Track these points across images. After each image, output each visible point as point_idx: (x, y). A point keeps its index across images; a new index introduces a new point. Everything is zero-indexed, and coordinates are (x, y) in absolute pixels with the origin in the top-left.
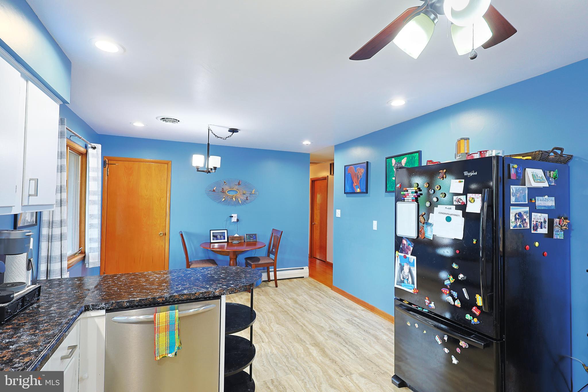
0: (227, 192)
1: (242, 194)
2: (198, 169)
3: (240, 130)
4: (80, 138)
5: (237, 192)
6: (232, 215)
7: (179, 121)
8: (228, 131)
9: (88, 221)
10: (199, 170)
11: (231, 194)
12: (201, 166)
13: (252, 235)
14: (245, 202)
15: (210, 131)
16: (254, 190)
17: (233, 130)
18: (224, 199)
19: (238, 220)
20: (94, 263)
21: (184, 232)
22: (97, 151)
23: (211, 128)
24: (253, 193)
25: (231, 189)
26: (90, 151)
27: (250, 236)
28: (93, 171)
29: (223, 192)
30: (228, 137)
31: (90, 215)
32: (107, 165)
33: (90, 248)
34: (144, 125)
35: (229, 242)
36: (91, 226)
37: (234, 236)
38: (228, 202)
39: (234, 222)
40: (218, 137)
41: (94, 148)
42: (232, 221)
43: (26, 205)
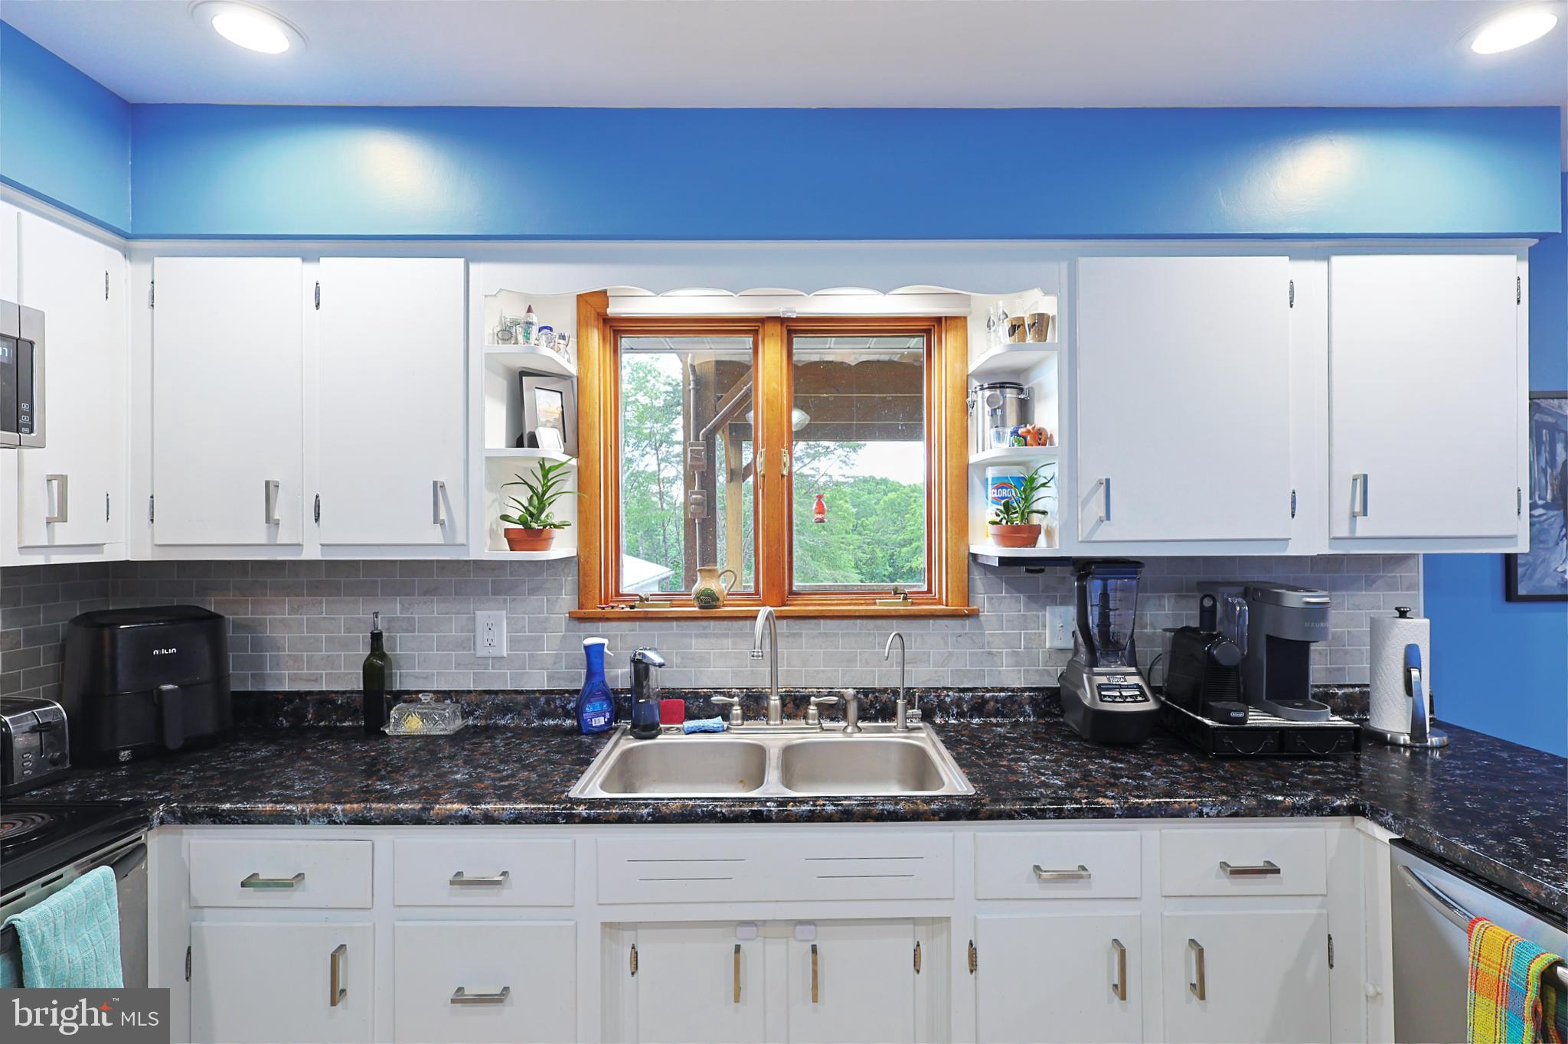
43: (1345, 533)
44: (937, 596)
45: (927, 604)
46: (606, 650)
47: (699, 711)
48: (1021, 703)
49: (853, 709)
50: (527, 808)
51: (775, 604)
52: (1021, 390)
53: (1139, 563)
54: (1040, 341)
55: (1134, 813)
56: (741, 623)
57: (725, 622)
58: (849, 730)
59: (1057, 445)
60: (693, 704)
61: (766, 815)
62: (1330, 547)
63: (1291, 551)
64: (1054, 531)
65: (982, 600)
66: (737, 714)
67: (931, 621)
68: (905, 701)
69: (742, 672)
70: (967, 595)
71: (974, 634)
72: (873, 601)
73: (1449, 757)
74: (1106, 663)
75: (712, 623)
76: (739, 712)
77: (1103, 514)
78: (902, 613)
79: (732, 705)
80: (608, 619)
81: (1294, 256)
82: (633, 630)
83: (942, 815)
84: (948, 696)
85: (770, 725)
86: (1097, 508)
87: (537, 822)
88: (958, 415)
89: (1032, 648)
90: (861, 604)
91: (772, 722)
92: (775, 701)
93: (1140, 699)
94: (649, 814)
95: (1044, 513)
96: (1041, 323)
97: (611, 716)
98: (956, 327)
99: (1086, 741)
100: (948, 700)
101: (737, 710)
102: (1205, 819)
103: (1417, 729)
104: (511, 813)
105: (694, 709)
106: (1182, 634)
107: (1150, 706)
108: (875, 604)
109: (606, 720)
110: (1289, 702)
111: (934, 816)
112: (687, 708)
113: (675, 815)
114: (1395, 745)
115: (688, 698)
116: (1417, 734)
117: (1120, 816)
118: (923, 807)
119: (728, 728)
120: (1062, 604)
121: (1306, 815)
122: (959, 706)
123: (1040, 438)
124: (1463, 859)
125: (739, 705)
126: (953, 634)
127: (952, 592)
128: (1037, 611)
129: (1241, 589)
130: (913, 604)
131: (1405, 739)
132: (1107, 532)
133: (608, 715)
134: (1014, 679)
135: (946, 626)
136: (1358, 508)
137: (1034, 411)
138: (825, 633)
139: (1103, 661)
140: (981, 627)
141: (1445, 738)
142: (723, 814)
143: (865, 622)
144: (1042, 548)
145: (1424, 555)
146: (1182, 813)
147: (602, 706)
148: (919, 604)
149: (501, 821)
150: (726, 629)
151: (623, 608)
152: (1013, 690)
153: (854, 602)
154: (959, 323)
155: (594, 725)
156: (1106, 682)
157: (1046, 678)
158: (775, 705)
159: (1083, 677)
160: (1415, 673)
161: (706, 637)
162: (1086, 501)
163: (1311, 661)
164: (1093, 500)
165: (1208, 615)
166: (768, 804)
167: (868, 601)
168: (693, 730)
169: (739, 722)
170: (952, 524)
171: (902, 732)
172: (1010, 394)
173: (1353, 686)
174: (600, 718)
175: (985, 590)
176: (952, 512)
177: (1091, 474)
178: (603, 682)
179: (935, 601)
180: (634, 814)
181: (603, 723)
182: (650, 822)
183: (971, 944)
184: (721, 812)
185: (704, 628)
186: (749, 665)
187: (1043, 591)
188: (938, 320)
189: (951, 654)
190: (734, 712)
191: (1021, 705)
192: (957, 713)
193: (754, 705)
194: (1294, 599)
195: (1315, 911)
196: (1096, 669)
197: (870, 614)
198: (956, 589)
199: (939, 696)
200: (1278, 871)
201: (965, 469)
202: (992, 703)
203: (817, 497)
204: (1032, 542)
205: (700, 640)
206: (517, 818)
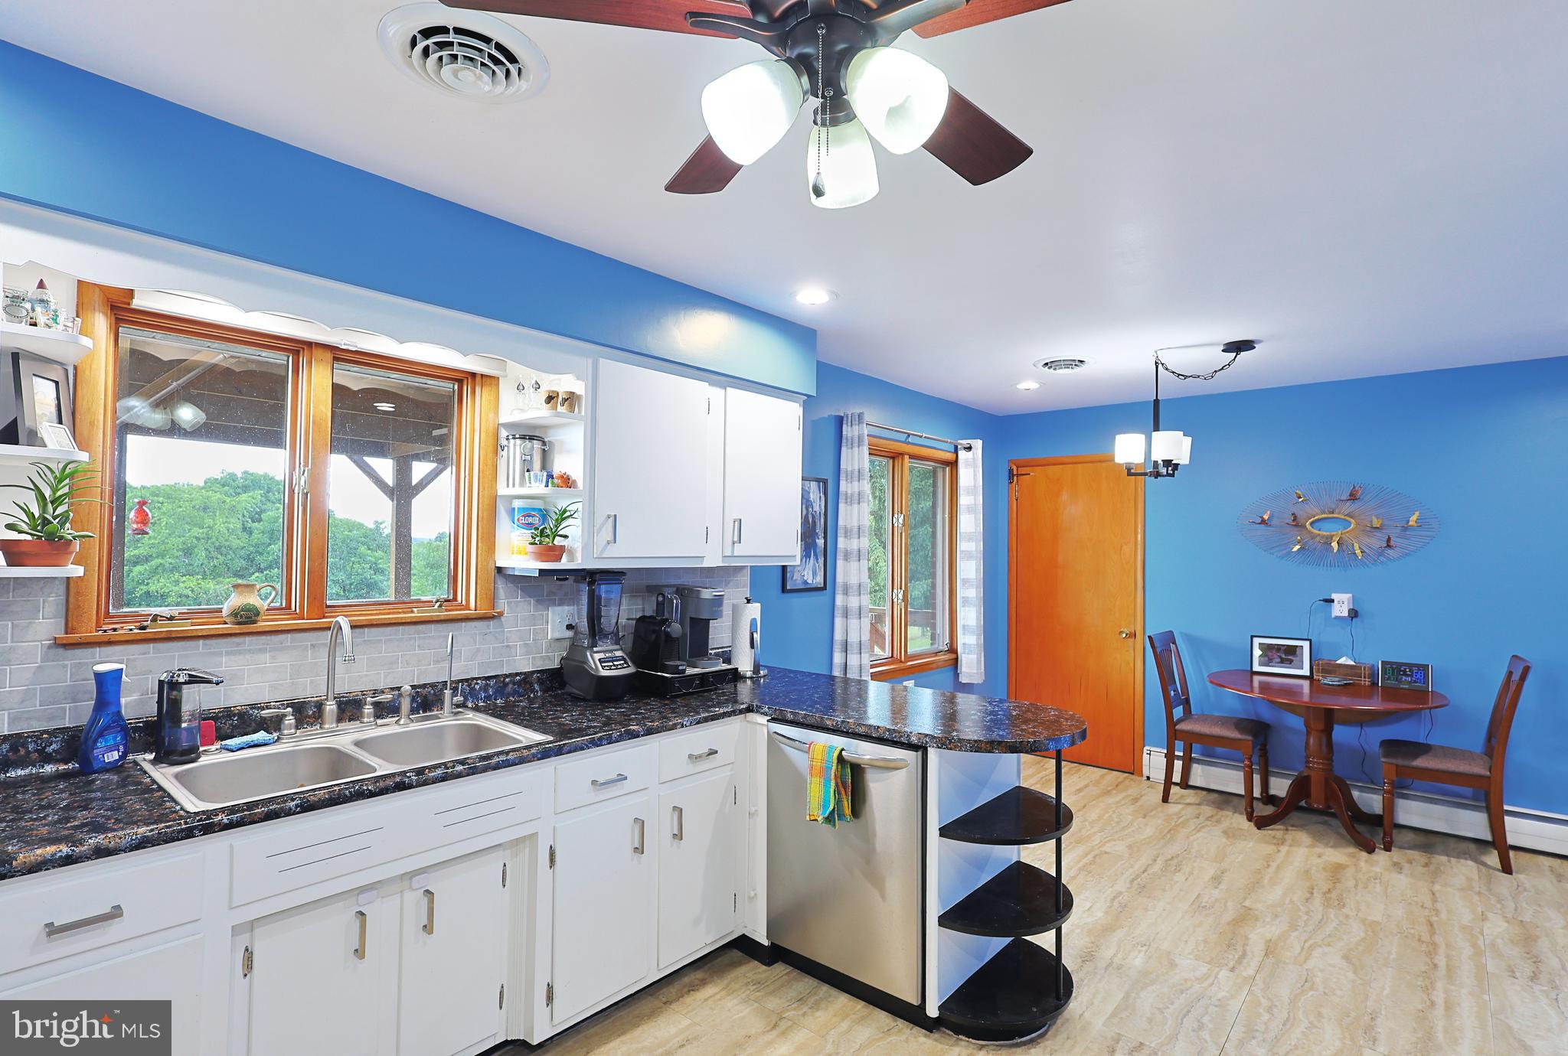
0: (1311, 524)
1: (1368, 529)
2: (1129, 470)
3: (1259, 342)
4: (921, 437)
5: (1350, 523)
6: (1334, 596)
7: (1081, 361)
8: (1223, 351)
9: (961, 592)
10: (1132, 471)
11: (1326, 529)
12: (1136, 462)
13: (1411, 666)
14: (1381, 554)
15: (1160, 366)
16: (1417, 513)
17: (1238, 347)
18: (1298, 547)
19: (1354, 614)
20: (970, 675)
21: (1181, 633)
22: (974, 454)
23: (1166, 358)
24: (1410, 523)
25: (1324, 516)
26: (962, 454)
27: (1395, 669)
28: (968, 494)
29: (1297, 526)
30: (1222, 369)
31: (963, 579)
32: (1015, 478)
33: (964, 644)
34: (1038, 386)
35: (1315, 677)
36: (965, 600)
37: (1337, 662)
38: (1315, 552)
39: (1337, 618)
40: (1186, 377)
41: (969, 448)
42: (1333, 616)
43: (730, 554)
44: (464, 603)
45: (457, 610)
46: (124, 676)
47: (232, 729)
48: (532, 683)
49: (405, 705)
50: (152, 830)
51: (316, 617)
52: (544, 443)
53: (622, 572)
54: (571, 412)
55: (650, 732)
56: (282, 637)
57: (264, 637)
58: (402, 722)
59: (581, 488)
60: (224, 723)
61: (408, 784)
62: (723, 562)
63: (706, 564)
64: (575, 550)
65: (503, 604)
66: (291, 724)
67: (464, 624)
68: (451, 691)
69: (281, 685)
70: (493, 601)
71: (496, 632)
72: (410, 610)
73: (772, 679)
74: (601, 643)
75: (248, 639)
76: (293, 721)
77: (610, 538)
78: (442, 618)
79: (284, 716)
80: (110, 643)
81: (712, 384)
82: (145, 654)
83: (539, 756)
84: (477, 684)
85: (324, 729)
86: (606, 534)
87: (166, 842)
88: (490, 455)
89: (538, 640)
90: (400, 613)
91: (327, 726)
92: (331, 707)
93: (625, 665)
94: (297, 806)
95: (566, 537)
96: (571, 399)
97: (125, 748)
98: (491, 384)
99: (589, 700)
100: (477, 687)
101: (290, 720)
102: (685, 728)
103: (757, 668)
104: (132, 840)
105: (226, 728)
106: (642, 620)
107: (631, 670)
108: (412, 612)
109: (120, 754)
110: (700, 658)
111: (534, 758)
112: (218, 729)
113: (323, 801)
114: (743, 678)
115: (220, 718)
116: (755, 671)
117: (643, 736)
118: (525, 753)
119: (279, 738)
120: (559, 605)
121: (729, 716)
122: (486, 691)
123: (567, 482)
124: (802, 718)
125: (292, 715)
126: (480, 633)
127: (481, 599)
128: (542, 611)
129: (675, 589)
130: (446, 610)
131: (749, 674)
132: (614, 551)
133: (121, 748)
134: (524, 664)
135: (475, 627)
136: (736, 539)
137: (553, 460)
138: (369, 641)
139: (600, 643)
140: (502, 626)
141: (766, 671)
142: (370, 790)
143: (407, 628)
144: (564, 564)
145: (751, 566)
146: (673, 727)
147: (115, 738)
148: (450, 611)
149: (120, 850)
150: (263, 644)
151: (131, 630)
152: (525, 673)
153: (392, 611)
154: (493, 382)
155: (106, 761)
156: (604, 656)
157: (547, 662)
158: (332, 710)
159: (587, 655)
160: (755, 635)
161: (240, 654)
162: (600, 529)
163: (710, 633)
164: (604, 529)
165: (660, 606)
166: (408, 774)
167: (405, 610)
168: (240, 746)
169: (293, 731)
170: (482, 543)
171: (450, 717)
172: (537, 445)
173: (718, 648)
174: (113, 753)
175: (506, 596)
176: (483, 533)
177: (603, 511)
178: (119, 713)
179: (462, 607)
180: (282, 808)
181: (118, 758)
182: (299, 813)
183: (551, 847)
184: (368, 789)
185: (238, 645)
186: (289, 678)
187: (547, 596)
188: (473, 375)
189: (478, 650)
190: (286, 722)
191: (531, 685)
192: (485, 696)
193: (307, 713)
194: (707, 594)
195: (729, 773)
196: (595, 649)
197: (414, 620)
198: (484, 596)
199: (471, 684)
200: (716, 752)
201: (495, 498)
202: (510, 686)
203: (139, 503)
204: (559, 559)
205: (233, 657)
206: (140, 843)
